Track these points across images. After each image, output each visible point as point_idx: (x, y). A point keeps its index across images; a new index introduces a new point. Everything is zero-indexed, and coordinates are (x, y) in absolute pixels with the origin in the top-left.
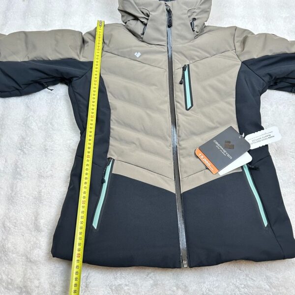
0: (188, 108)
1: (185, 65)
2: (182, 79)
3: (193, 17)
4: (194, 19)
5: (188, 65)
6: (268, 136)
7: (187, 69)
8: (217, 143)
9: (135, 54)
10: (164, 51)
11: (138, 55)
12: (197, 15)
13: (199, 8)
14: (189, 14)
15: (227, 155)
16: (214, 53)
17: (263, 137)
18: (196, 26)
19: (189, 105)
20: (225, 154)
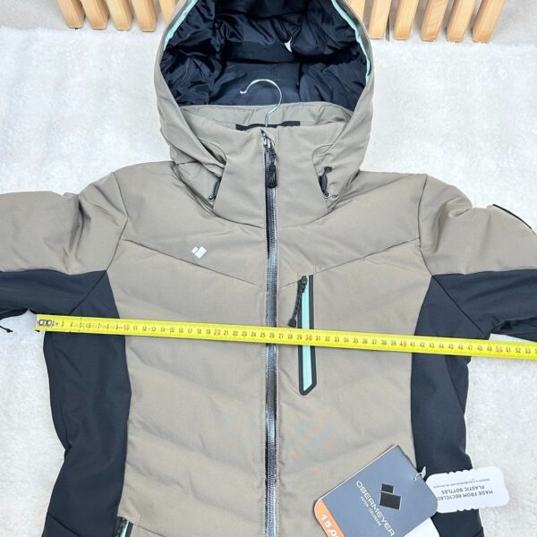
0: (305, 389)
1: (304, 278)
2: (295, 314)
3: (325, 164)
4: (328, 169)
5: (311, 277)
6: (479, 490)
7: (307, 287)
8: (363, 489)
9: (194, 251)
10: (260, 239)
11: (199, 252)
12: (334, 160)
13: (340, 145)
14: (316, 159)
15: (383, 523)
16: (371, 249)
17: (467, 489)
18: (333, 183)
19: (308, 382)
20: (380, 520)
